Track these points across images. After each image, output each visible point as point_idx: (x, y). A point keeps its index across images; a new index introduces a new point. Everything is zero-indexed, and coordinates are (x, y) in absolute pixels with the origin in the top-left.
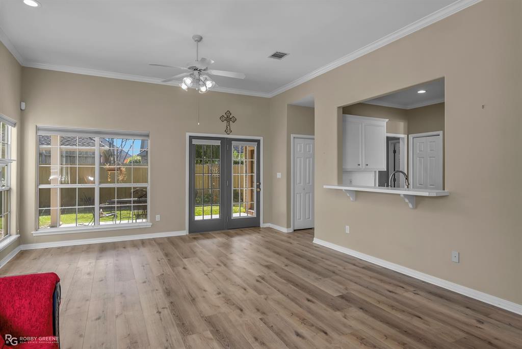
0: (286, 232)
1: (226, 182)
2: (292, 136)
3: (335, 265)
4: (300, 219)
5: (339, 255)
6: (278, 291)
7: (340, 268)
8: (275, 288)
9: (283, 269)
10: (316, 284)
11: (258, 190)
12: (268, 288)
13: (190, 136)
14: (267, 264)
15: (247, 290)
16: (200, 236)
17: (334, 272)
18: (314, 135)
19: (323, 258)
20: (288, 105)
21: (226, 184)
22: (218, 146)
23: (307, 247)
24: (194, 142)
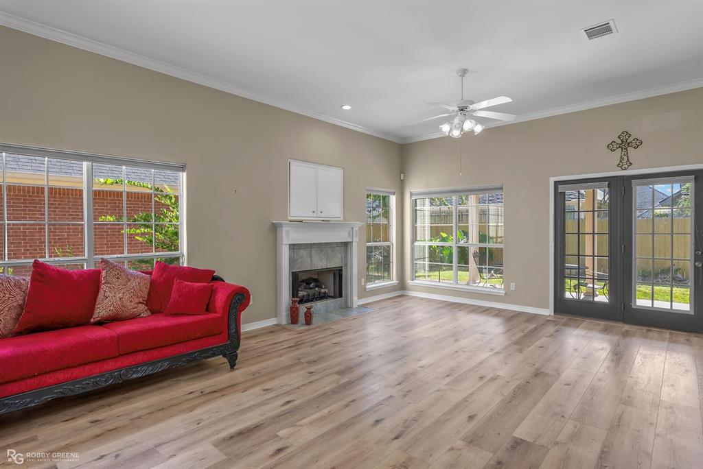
1: (621, 247)
11: (698, 264)
13: (555, 182)
21: (621, 251)
24: (561, 188)
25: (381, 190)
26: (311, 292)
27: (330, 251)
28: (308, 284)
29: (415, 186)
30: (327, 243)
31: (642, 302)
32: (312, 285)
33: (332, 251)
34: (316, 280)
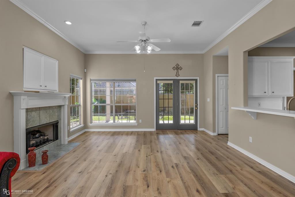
0: (212, 135)
1: (177, 104)
2: (217, 75)
3: (235, 165)
4: (223, 127)
5: (243, 157)
6: (181, 177)
7: (238, 168)
8: (180, 175)
9: (194, 161)
10: (211, 178)
11: (196, 108)
12: (176, 173)
13: (156, 79)
14: (186, 155)
15: (162, 172)
16: (161, 132)
17: (231, 171)
18: (228, 73)
19: (228, 158)
20: (213, 56)
21: (177, 105)
22: (171, 84)
23: (221, 147)
24: (158, 82)
25: (75, 76)
26: (38, 140)
27: (51, 111)
28: (34, 135)
29: (92, 75)
30: (50, 107)
31: (182, 122)
32: (37, 136)
33: (53, 112)
34: (38, 131)
